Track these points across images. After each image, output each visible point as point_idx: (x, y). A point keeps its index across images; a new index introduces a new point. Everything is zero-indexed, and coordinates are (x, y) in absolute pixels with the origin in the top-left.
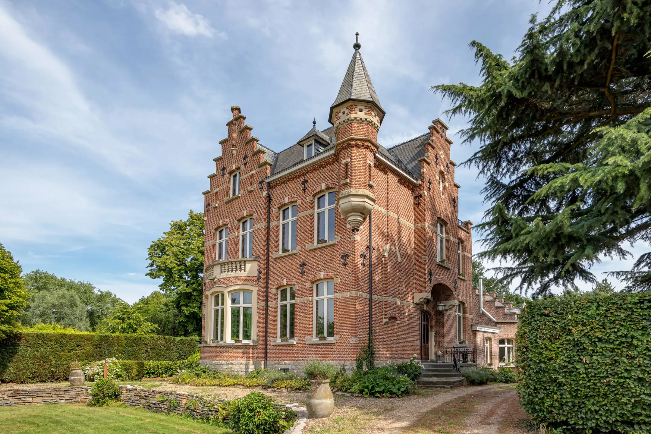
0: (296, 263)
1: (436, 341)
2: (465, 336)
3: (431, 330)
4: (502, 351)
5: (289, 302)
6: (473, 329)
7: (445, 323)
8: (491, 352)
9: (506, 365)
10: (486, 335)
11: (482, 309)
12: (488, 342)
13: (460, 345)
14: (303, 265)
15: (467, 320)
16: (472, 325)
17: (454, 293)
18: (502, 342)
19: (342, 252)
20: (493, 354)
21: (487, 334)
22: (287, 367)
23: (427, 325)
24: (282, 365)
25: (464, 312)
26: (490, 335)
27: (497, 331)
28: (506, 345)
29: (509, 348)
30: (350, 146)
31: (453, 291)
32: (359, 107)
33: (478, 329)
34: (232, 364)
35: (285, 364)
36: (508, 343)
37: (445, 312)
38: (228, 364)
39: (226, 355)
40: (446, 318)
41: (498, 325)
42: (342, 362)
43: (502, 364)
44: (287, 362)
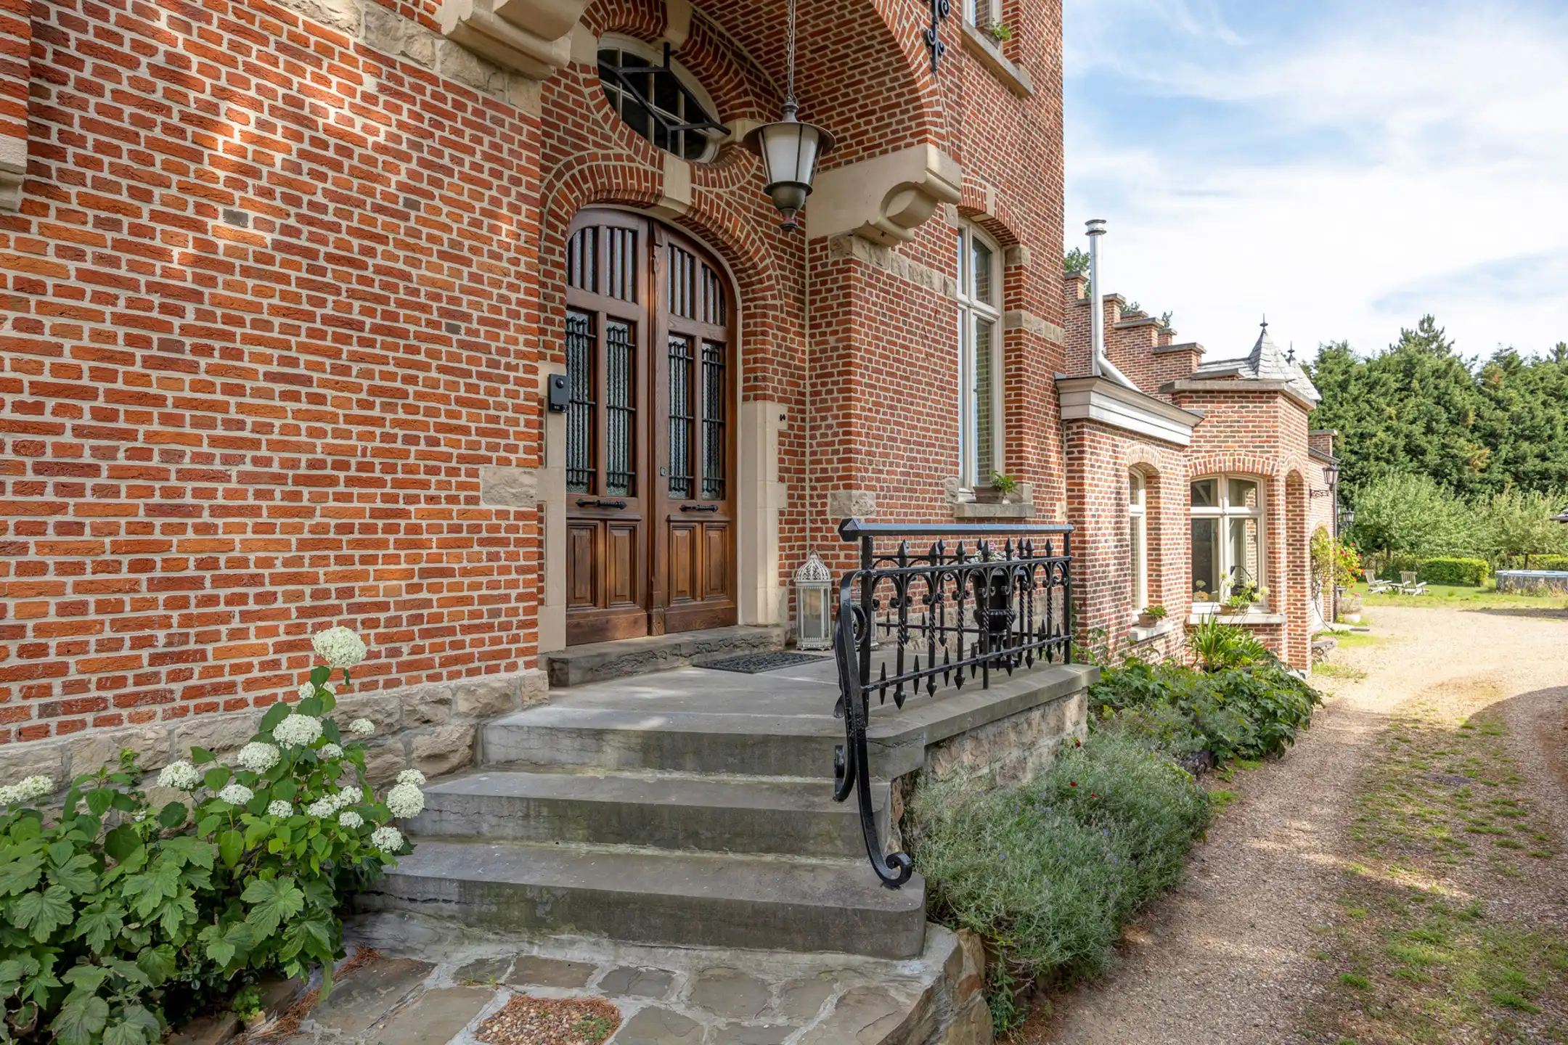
1: (792, 472)
2: (1015, 452)
3: (756, 393)
4: (1203, 536)
6: (1067, 414)
7: (861, 336)
8: (1155, 549)
9: (1227, 610)
10: (1133, 452)
11: (1101, 359)
12: (1142, 494)
13: (984, 510)
15: (1029, 348)
16: (1057, 390)
17: (924, 81)
18: (1202, 491)
20: (1165, 559)
21: (1138, 445)
23: (722, 352)
25: (1013, 302)
26: (1154, 456)
27: (1181, 435)
28: (1224, 510)
29: (1238, 524)
31: (919, 60)
33: (1094, 413)
36: (1238, 501)
37: (860, 252)
40: (867, 302)
41: (1187, 407)
43: (1202, 610)
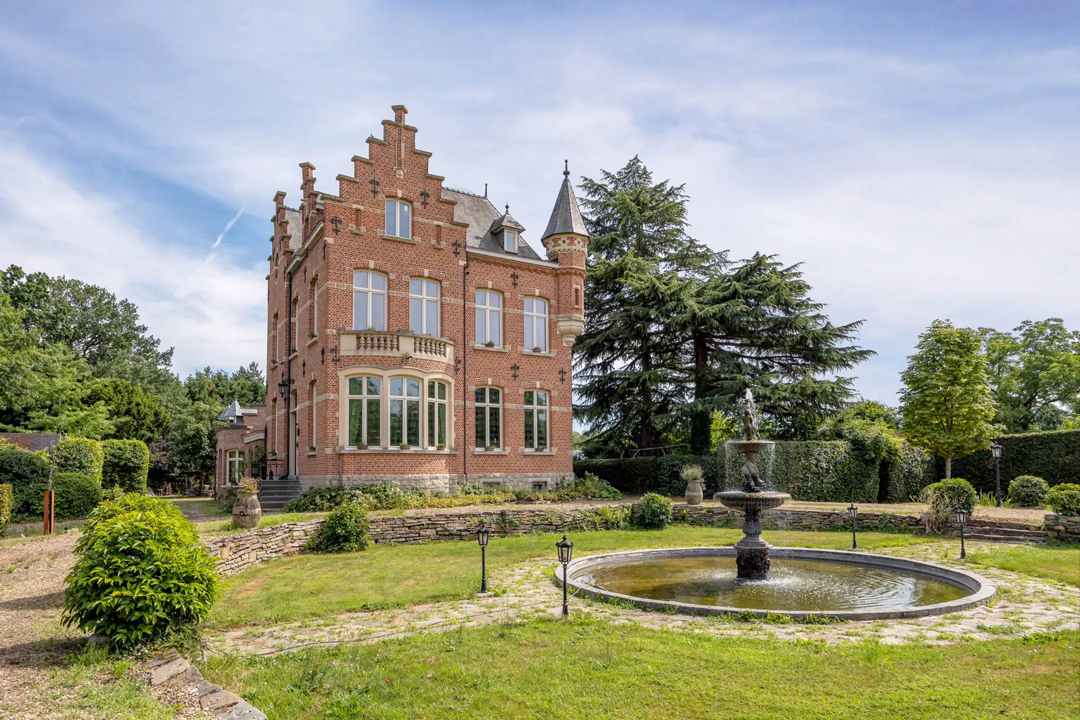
0: (507, 364)
5: (487, 405)
14: (515, 368)
19: (559, 367)
22: (498, 480)
24: (490, 478)
30: (570, 274)
32: (563, 239)
34: (437, 478)
35: (495, 477)
38: (431, 479)
39: (427, 466)
42: (562, 474)
44: (498, 475)
